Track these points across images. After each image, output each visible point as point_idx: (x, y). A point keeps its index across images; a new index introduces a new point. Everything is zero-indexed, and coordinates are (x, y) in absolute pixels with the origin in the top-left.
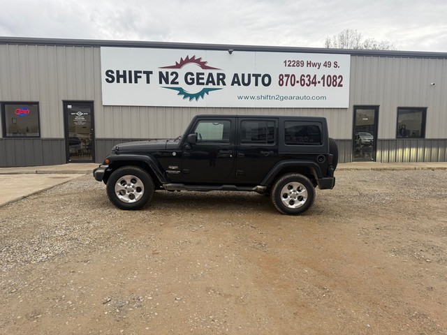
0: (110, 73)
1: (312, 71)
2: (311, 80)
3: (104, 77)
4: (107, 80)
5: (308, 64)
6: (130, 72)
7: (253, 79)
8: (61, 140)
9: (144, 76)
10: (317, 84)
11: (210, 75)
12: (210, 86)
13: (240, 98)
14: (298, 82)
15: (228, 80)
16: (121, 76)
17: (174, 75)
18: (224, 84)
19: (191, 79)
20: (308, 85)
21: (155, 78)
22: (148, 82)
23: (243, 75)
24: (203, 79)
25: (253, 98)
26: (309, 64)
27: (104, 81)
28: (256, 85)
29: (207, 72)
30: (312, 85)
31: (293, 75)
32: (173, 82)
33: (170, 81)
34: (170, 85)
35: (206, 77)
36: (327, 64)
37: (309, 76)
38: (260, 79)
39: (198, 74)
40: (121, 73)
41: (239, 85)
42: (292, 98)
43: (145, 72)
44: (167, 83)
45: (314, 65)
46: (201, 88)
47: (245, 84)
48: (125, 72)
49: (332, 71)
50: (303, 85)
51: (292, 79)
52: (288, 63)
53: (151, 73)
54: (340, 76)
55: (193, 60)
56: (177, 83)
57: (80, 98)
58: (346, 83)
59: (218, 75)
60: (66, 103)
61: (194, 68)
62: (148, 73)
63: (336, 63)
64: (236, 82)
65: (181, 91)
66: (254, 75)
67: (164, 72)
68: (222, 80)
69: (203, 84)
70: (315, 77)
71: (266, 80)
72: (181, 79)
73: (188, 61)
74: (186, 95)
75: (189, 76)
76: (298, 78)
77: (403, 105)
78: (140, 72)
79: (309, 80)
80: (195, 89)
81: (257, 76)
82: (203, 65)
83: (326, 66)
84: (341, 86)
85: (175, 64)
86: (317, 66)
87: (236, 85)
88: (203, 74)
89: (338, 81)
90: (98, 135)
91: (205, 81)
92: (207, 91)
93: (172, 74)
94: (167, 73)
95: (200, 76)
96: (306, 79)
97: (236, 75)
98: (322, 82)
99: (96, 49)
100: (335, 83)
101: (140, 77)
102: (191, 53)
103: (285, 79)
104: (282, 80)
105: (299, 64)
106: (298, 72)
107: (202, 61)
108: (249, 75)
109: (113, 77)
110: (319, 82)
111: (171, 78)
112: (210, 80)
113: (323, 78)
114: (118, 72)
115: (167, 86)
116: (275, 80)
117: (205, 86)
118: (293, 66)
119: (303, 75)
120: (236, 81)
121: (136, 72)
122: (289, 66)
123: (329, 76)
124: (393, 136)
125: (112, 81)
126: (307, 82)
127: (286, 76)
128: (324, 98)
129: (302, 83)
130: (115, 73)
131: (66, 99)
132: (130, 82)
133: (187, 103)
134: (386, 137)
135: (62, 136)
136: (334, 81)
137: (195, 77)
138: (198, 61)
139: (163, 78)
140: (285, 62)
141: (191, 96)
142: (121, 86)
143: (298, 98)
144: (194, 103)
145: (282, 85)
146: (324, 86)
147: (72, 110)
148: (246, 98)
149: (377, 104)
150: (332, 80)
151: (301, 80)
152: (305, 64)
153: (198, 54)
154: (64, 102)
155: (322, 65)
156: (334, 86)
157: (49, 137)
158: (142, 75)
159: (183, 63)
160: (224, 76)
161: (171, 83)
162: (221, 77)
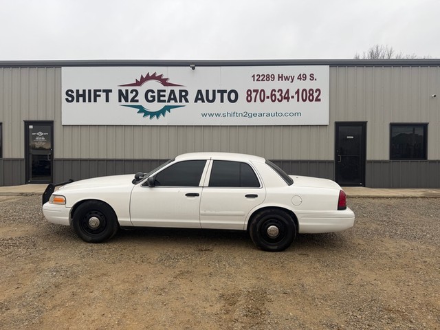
0: (70, 93)
1: (284, 85)
2: (283, 95)
3: (64, 96)
4: (67, 100)
5: (279, 77)
6: (90, 91)
7: (218, 95)
8: (21, 160)
9: (103, 95)
10: (290, 100)
11: (172, 92)
12: (172, 103)
13: (204, 115)
14: (268, 97)
15: (192, 96)
16: (81, 96)
17: (134, 93)
18: (187, 101)
19: (151, 96)
20: (280, 101)
21: (114, 96)
22: (107, 101)
23: (207, 91)
24: (164, 96)
25: (218, 115)
26: (281, 77)
27: (64, 101)
28: (222, 101)
29: (168, 89)
30: (285, 101)
31: (263, 90)
32: (133, 100)
33: (129, 100)
34: (129, 103)
35: (167, 94)
36: (302, 77)
37: (280, 90)
38: (226, 95)
39: (159, 91)
40: (81, 93)
41: (203, 101)
42: (261, 115)
43: (104, 91)
44: (127, 101)
45: (287, 78)
46: (162, 105)
47: (209, 101)
48: (84, 91)
49: (307, 85)
50: (274, 101)
51: (261, 95)
52: (256, 78)
53: (111, 91)
54: (318, 90)
55: (154, 77)
56: (137, 101)
57: (41, 118)
58: (325, 96)
59: (181, 91)
60: (27, 123)
61: (155, 85)
63: (312, 76)
64: (200, 99)
65: (141, 109)
66: (219, 91)
67: (124, 90)
68: (185, 97)
69: (164, 101)
70: (288, 91)
71: (232, 95)
72: (141, 97)
73: (148, 78)
74: (146, 113)
75: (150, 94)
76: (268, 94)
77: (397, 121)
78: (100, 91)
79: (281, 95)
80: (156, 106)
81: (222, 92)
83: (300, 79)
84: (320, 100)
85: (135, 82)
86: (290, 80)
87: (200, 102)
88: (164, 91)
89: (315, 95)
90: (57, 155)
91: (166, 98)
92: (168, 108)
93: (132, 92)
94: (127, 91)
95: (161, 93)
96: (278, 95)
97: (200, 92)
98: (296, 96)
99: (58, 69)
100: (311, 98)
101: (100, 96)
102: (151, 70)
103: (253, 95)
104: (250, 95)
105: (269, 78)
106: (268, 87)
107: (163, 78)
108: (214, 91)
109: (73, 96)
110: (293, 97)
111: (131, 96)
113: (297, 92)
114: (78, 91)
115: (127, 104)
116: (242, 96)
117: (166, 104)
118: (262, 80)
119: (274, 90)
120: (199, 97)
121: (95, 91)
122: (258, 80)
123: (304, 90)
124: (386, 157)
125: (72, 101)
126: (278, 97)
127: (254, 91)
128: (299, 114)
129: (273, 97)
130: (75, 92)
131: (27, 119)
132: (90, 101)
133: (147, 121)
134: (377, 158)
135: (23, 157)
136: (310, 96)
137: (156, 94)
138: (159, 78)
139: (122, 96)
140: (254, 76)
141: (152, 114)
142: (80, 105)
143: (269, 115)
144: (155, 121)
145: (250, 101)
146: (298, 101)
147: (33, 130)
148: (211, 115)
149: (364, 120)
150: (308, 95)
151: (272, 95)
152: (276, 78)
153: (159, 71)
154: (25, 122)
155: (296, 78)
156: (310, 100)
157: (10, 157)
158: (101, 93)
159: (143, 80)
160: (187, 92)
161: (131, 101)
162: (184, 94)
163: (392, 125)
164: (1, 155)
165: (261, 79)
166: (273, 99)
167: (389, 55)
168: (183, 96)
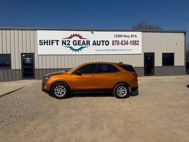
0: (41, 41)
1: (126, 39)
2: (126, 43)
3: (39, 43)
5: (124, 36)
6: (50, 41)
7: (102, 43)
8: (20, 70)
10: (128, 44)
11: (84, 41)
12: (84, 46)
13: (96, 50)
14: (120, 44)
15: (91, 43)
16: (46, 42)
17: (68, 42)
18: (89, 45)
20: (124, 45)
21: (60, 43)
22: (57, 45)
23: (97, 41)
25: (102, 50)
26: (125, 36)
27: (38, 45)
28: (103, 45)
29: (82, 40)
30: (126, 45)
31: (118, 41)
32: (68, 44)
33: (67, 44)
35: (82, 42)
36: (132, 36)
38: (104, 43)
40: (46, 41)
41: (96, 45)
42: (118, 50)
44: (65, 45)
45: (127, 36)
46: (80, 47)
47: (98, 45)
49: (134, 39)
50: (122, 45)
52: (116, 36)
53: (59, 41)
54: (138, 41)
55: (76, 35)
56: (70, 45)
57: (28, 52)
58: (140, 43)
59: (87, 41)
60: (22, 54)
61: (77, 39)
62: (57, 41)
63: (136, 35)
64: (94, 44)
65: (71, 48)
66: (102, 41)
67: (64, 40)
68: (89, 43)
69: (81, 45)
70: (127, 41)
71: (107, 43)
72: (71, 43)
74: (74, 50)
75: (75, 42)
76: (120, 42)
77: (164, 52)
79: (125, 43)
80: (77, 47)
81: (103, 41)
82: (81, 37)
83: (132, 37)
84: (138, 45)
86: (128, 37)
87: (94, 45)
89: (137, 43)
90: (36, 67)
92: (82, 48)
94: (65, 41)
95: (79, 42)
96: (124, 42)
97: (94, 41)
98: (130, 43)
99: (35, 31)
100: (136, 44)
102: (75, 33)
103: (115, 42)
104: (114, 43)
105: (120, 36)
106: (120, 39)
107: (80, 36)
108: (100, 41)
109: (42, 43)
110: (129, 43)
112: (84, 43)
113: (131, 42)
114: (44, 41)
115: (66, 46)
116: (111, 43)
117: (82, 46)
118: (118, 37)
119: (122, 41)
120: (94, 43)
121: (52, 41)
122: (116, 37)
123: (133, 41)
124: (161, 65)
125: (42, 45)
126: (124, 43)
127: (115, 41)
128: (131, 50)
132: (50, 45)
134: (158, 66)
135: (21, 68)
136: (135, 43)
137: (77, 42)
138: (78, 36)
139: (64, 43)
140: (115, 35)
141: (76, 50)
143: (121, 50)
144: (77, 53)
145: (114, 45)
146: (131, 45)
147: (26, 56)
148: (99, 50)
149: (153, 52)
153: (78, 33)
154: (21, 54)
155: (130, 36)
156: (135, 45)
157: (15, 69)
158: (55, 42)
159: (72, 36)
161: (67, 45)
162: (88, 42)
163: (163, 54)
164: (10, 68)
165: (117, 36)
166: (122, 44)
168: (88, 43)
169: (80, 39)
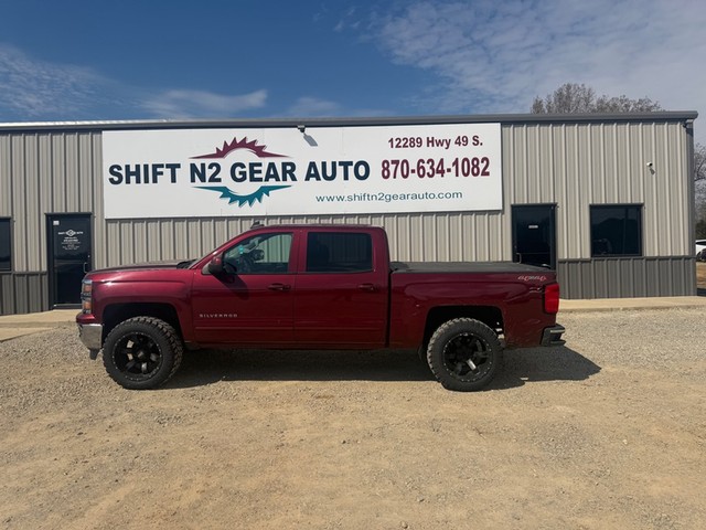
0: (116, 170)
1: (436, 153)
2: (435, 167)
3: (107, 175)
4: (112, 181)
5: (428, 142)
6: (146, 167)
7: (340, 170)
8: (42, 274)
9: (167, 172)
10: (446, 174)
11: (272, 165)
12: (272, 182)
13: (320, 199)
14: (413, 171)
15: (301, 172)
16: (133, 174)
18: (294, 179)
19: (241, 173)
20: (431, 176)
21: (184, 173)
22: (174, 180)
23: (324, 164)
24: (260, 172)
25: (340, 199)
26: (431, 142)
27: (107, 182)
28: (346, 178)
29: (266, 162)
30: (438, 176)
31: (405, 161)
32: (213, 179)
33: (207, 179)
34: (207, 184)
35: (264, 169)
36: (461, 141)
37: (430, 160)
38: (351, 169)
39: (252, 165)
40: (133, 169)
41: (318, 179)
42: (404, 197)
43: (168, 166)
44: (203, 180)
45: (440, 143)
46: (257, 186)
47: (326, 178)
48: (138, 167)
49: (470, 152)
50: (421, 176)
51: (403, 168)
52: (395, 143)
53: (178, 166)
54: (485, 159)
55: (243, 144)
56: (219, 180)
57: (71, 210)
58: (495, 169)
59: (284, 165)
60: (50, 217)
61: (246, 156)
62: (174, 167)
63: (475, 138)
64: (313, 176)
65: (226, 192)
66: (341, 164)
67: (198, 163)
68: (291, 172)
69: (260, 180)
70: (442, 161)
71: (361, 170)
72: (225, 175)
73: (235, 145)
74: (234, 198)
75: (238, 169)
76: (413, 166)
77: (599, 201)
78: (162, 166)
79: (432, 167)
80: (248, 188)
81: (346, 165)
83: (459, 144)
84: (488, 174)
85: (215, 152)
86: (445, 145)
87: (313, 179)
88: (260, 165)
89: (482, 166)
90: (99, 263)
91: (263, 175)
92: (266, 190)
93: (210, 167)
94: (203, 165)
95: (256, 168)
96: (427, 167)
97: (312, 165)
98: (453, 169)
99: (96, 134)
100: (476, 171)
101: (161, 173)
102: (239, 134)
103: (392, 167)
104: (387, 169)
105: (414, 142)
106: (412, 156)
107: (257, 145)
108: (334, 164)
109: (121, 175)
110: (449, 170)
111: (209, 173)
112: (272, 172)
113: (456, 163)
114: (128, 167)
116: (376, 170)
117: (263, 184)
118: (404, 146)
119: (422, 161)
120: (312, 172)
121: (155, 167)
122: (397, 146)
123: (466, 159)
124: (587, 255)
125: (119, 182)
126: (428, 170)
127: (393, 162)
128: (458, 195)
129: (421, 174)
130: (124, 168)
131: (51, 212)
132: (146, 181)
133: (235, 210)
134: (573, 256)
135: (44, 269)
136: (474, 168)
137: (247, 169)
138: (251, 145)
139: (197, 173)
140: (392, 140)
141: (242, 200)
142: (132, 189)
143: (416, 197)
144: (246, 210)
145: (387, 177)
146: (457, 175)
147: (60, 228)
148: (331, 199)
149: (552, 202)
150: (471, 166)
151: (419, 168)
152: (424, 142)
153: (251, 134)
154: (48, 216)
155: (452, 144)
156: (474, 174)
157: (25, 269)
158: (163, 170)
159: (227, 149)
160: (293, 165)
161: (210, 181)
162: (289, 168)
163: (593, 208)
164: (10, 267)
165: (402, 144)
167: (587, 100)
168: (288, 172)
169: (256, 159)
